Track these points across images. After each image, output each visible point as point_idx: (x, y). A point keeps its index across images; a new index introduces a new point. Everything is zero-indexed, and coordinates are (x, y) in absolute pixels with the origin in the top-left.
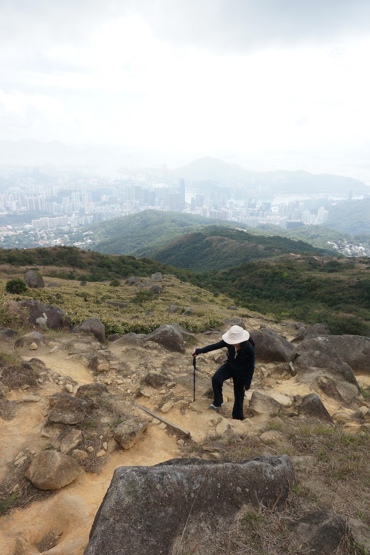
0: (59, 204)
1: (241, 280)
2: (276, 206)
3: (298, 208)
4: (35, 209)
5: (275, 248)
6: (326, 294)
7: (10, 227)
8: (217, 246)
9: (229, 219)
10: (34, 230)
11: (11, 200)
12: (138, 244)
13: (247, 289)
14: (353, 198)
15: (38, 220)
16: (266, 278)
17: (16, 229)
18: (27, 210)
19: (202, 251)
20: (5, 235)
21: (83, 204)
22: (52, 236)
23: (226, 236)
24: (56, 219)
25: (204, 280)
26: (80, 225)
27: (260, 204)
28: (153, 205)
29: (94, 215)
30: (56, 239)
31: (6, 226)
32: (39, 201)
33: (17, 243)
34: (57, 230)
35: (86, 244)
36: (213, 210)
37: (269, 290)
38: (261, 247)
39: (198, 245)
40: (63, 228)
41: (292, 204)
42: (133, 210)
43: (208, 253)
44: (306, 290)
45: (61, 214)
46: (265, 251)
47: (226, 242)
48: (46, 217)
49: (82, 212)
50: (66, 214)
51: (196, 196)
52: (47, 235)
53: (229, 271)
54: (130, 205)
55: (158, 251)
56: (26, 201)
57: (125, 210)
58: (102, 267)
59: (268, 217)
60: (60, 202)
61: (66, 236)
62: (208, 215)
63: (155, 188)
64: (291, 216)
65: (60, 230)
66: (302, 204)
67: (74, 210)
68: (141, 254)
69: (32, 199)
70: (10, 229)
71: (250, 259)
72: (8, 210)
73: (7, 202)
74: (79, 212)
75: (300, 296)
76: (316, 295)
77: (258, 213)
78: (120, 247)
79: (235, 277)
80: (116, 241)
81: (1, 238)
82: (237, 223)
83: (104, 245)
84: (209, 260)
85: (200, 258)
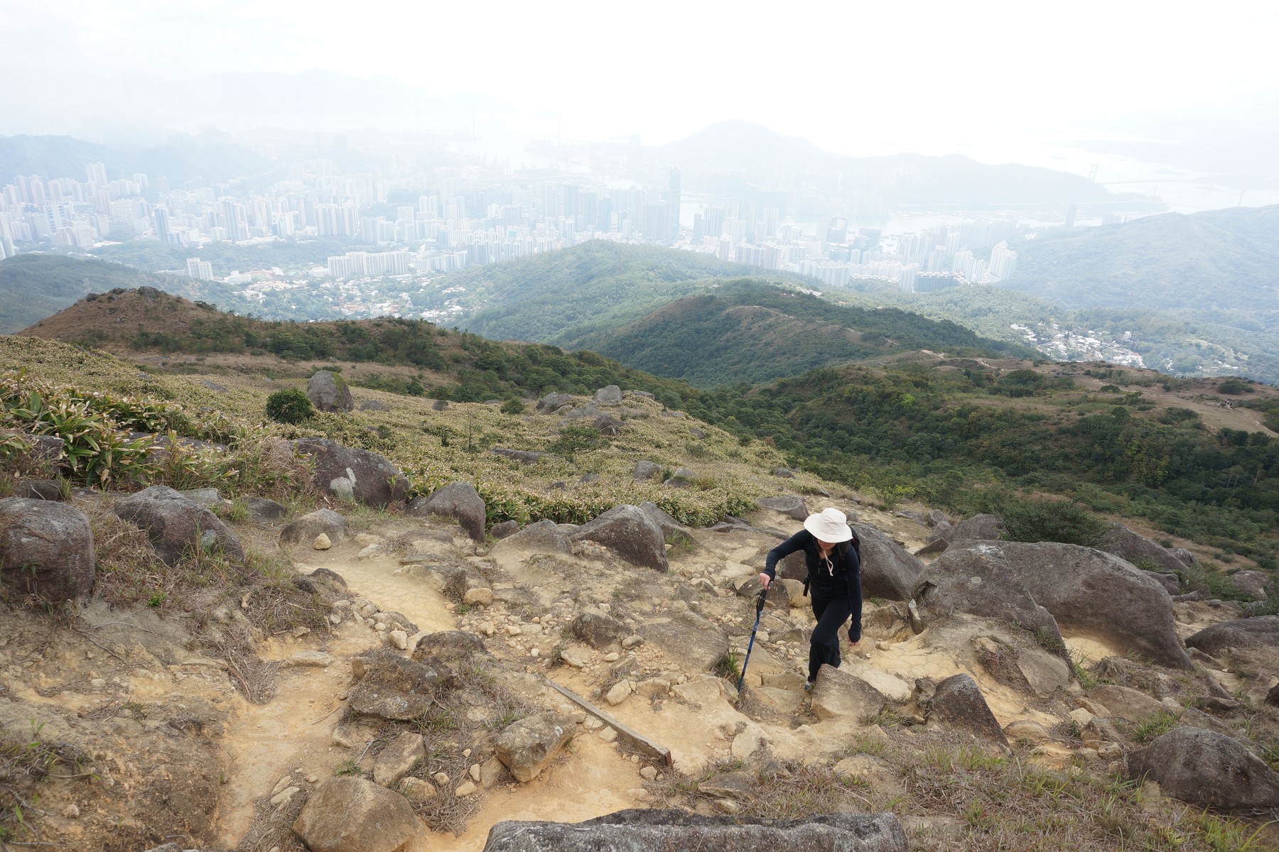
0: (391, 222)
1: (803, 408)
2: (892, 239)
3: (943, 244)
4: (335, 232)
5: (887, 337)
6: (1004, 446)
7: (278, 271)
8: (751, 329)
9: (781, 267)
10: (333, 279)
11: (283, 210)
12: (569, 318)
13: (816, 431)
14: (1076, 224)
15: (341, 258)
16: (862, 406)
17: (292, 277)
18: (319, 235)
19: (714, 338)
20: (268, 290)
21: (446, 224)
22: (373, 294)
23: (773, 306)
24: (383, 257)
25: (718, 407)
26: (438, 271)
27: (854, 233)
28: (606, 231)
29: (471, 248)
30: (381, 301)
31: (270, 269)
32: (346, 213)
33: (294, 307)
34: (384, 281)
35: (449, 315)
36: (744, 244)
37: (868, 433)
38: (854, 333)
39: (706, 324)
40: (399, 278)
41: (929, 235)
42: (558, 240)
43: (730, 344)
44: (956, 437)
45: (394, 244)
46: (864, 344)
47: (773, 319)
48: (361, 250)
49: (441, 243)
50: (405, 245)
51: (706, 210)
52: (362, 292)
53: (776, 388)
54: (553, 227)
55: (615, 336)
56: (317, 212)
57: (540, 240)
58: (485, 369)
59: (872, 264)
60: (392, 218)
61: (405, 295)
62: (732, 257)
63: (611, 191)
64: (926, 262)
65: (392, 280)
66: (955, 234)
67: (423, 236)
68: (575, 342)
69: (329, 210)
70: (279, 276)
71: (827, 360)
72: (275, 232)
73: (273, 213)
74: (435, 241)
75: (940, 449)
76: (978, 448)
77: (849, 253)
78: (527, 324)
79: (790, 401)
80: (518, 311)
81: (258, 295)
82: (800, 277)
83: (491, 320)
84: (731, 361)
85: (711, 355)
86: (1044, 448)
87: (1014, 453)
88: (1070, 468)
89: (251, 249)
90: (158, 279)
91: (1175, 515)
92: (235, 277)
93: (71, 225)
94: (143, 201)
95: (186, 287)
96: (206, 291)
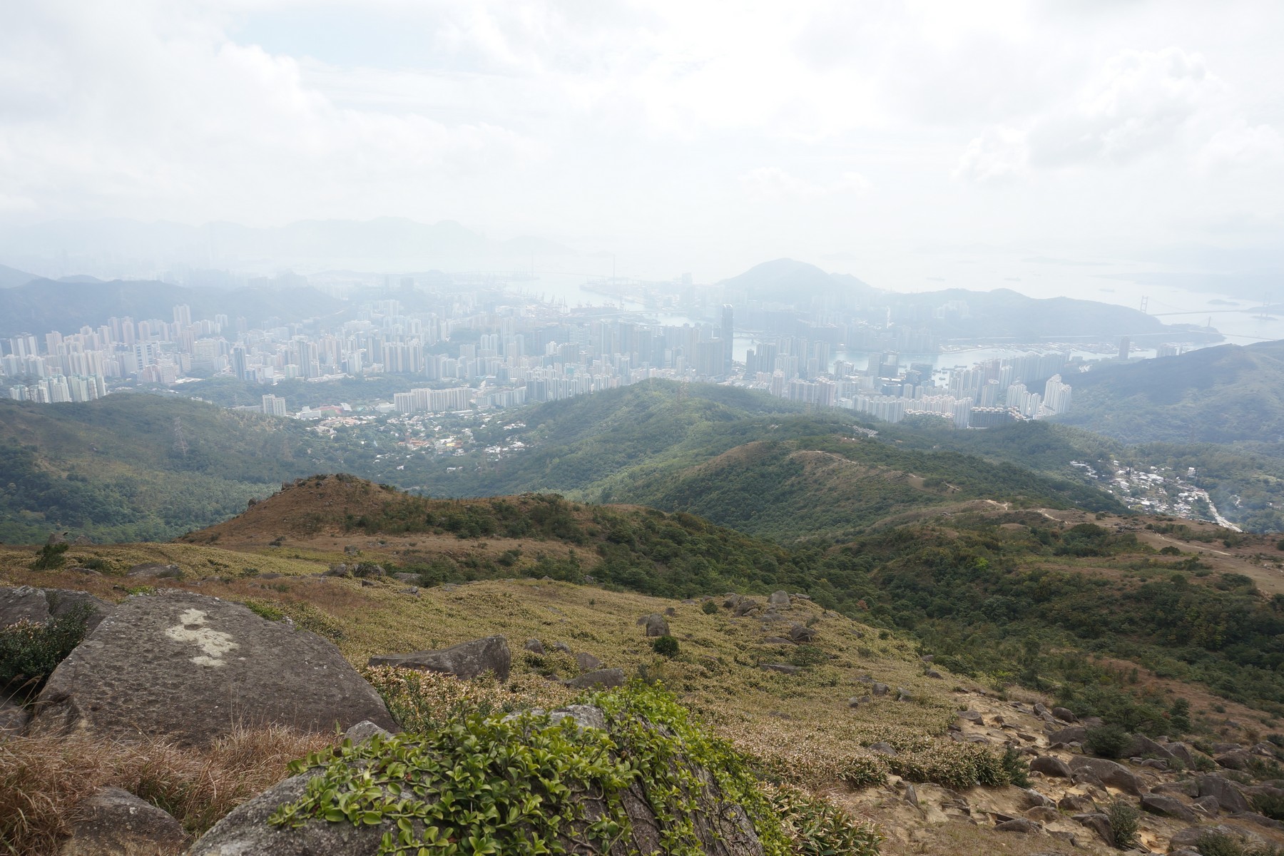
0: (453, 360)
1: (884, 568)
2: (944, 373)
3: (996, 378)
4: (400, 369)
5: (949, 483)
6: (1074, 610)
7: (347, 407)
8: (814, 474)
9: (833, 402)
10: (398, 415)
11: (352, 349)
13: (899, 591)
14: (1130, 355)
15: (407, 394)
16: (940, 568)
17: (360, 412)
18: (385, 371)
19: (779, 483)
20: (338, 425)
21: (505, 361)
22: (437, 429)
23: (835, 452)
24: (446, 393)
26: (498, 407)
27: (905, 367)
28: (660, 367)
29: (530, 385)
30: (445, 437)
31: (339, 405)
32: (411, 351)
33: (363, 443)
34: (447, 416)
35: (512, 451)
36: (798, 381)
37: (948, 595)
38: (916, 479)
39: (770, 468)
40: (461, 413)
41: (982, 369)
42: (614, 377)
43: (795, 488)
44: (1030, 600)
45: (455, 380)
46: (927, 490)
47: (836, 464)
48: (425, 387)
49: (502, 379)
50: (466, 381)
51: (759, 347)
52: (426, 428)
53: (856, 546)
54: (609, 364)
55: (681, 479)
56: (384, 350)
57: (597, 377)
59: (926, 399)
60: (454, 355)
61: (467, 431)
62: (785, 392)
63: (665, 328)
64: (980, 395)
65: (455, 416)
66: (1007, 368)
67: (483, 372)
69: (396, 348)
70: (348, 411)
71: (891, 506)
72: (344, 370)
73: (343, 351)
74: (495, 377)
75: (1015, 611)
76: (1051, 611)
77: (902, 388)
79: (870, 559)
80: (580, 450)
81: (328, 431)
82: (853, 413)
83: (554, 457)
84: (797, 506)
85: (777, 500)
86: (1112, 613)
87: (1083, 616)
88: (1136, 632)
89: (322, 386)
90: (238, 415)
91: (1229, 682)
92: (306, 413)
93: (157, 363)
94: (223, 340)
95: (263, 423)
96: (281, 427)
